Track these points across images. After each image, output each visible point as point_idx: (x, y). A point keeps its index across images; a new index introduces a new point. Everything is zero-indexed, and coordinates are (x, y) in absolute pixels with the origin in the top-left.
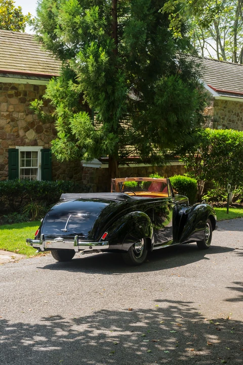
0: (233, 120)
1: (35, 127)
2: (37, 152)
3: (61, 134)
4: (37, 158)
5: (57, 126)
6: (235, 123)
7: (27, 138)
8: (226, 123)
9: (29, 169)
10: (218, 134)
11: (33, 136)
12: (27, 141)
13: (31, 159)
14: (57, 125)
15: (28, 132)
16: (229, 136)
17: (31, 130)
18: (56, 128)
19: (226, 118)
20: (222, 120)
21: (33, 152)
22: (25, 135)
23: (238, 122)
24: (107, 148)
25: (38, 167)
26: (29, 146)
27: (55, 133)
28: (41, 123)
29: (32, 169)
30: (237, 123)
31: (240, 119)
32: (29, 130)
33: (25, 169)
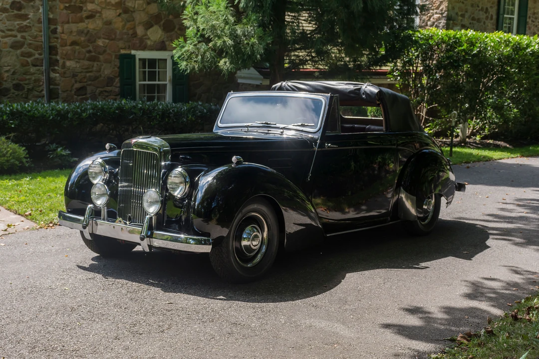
0: (478, 19)
1: (162, 23)
2: (166, 60)
3: (190, 32)
4: (166, 69)
5: (185, 19)
6: (482, 23)
7: (149, 39)
8: (466, 22)
9: (154, 85)
11: (159, 36)
12: (149, 42)
13: (157, 70)
14: (185, 17)
15: (151, 29)
17: (156, 27)
18: (184, 21)
19: (467, 16)
20: (460, 18)
21: (159, 60)
22: (146, 35)
23: (487, 22)
25: (167, 82)
26: (152, 50)
27: (183, 29)
28: (171, 17)
29: (158, 85)
30: (484, 23)
31: (490, 17)
32: (152, 26)
33: (148, 85)
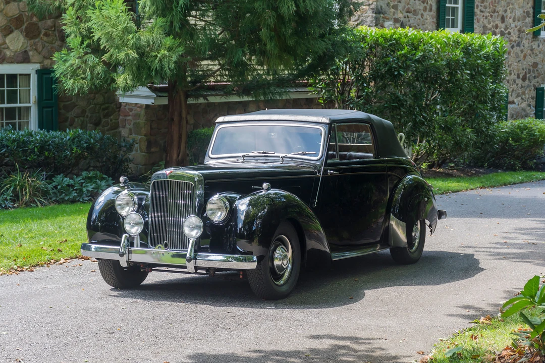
0: (415, 11)
1: (24, 27)
2: (29, 75)
3: (73, 41)
4: (29, 87)
5: (65, 25)
6: (419, 17)
7: (8, 48)
8: (400, 15)
9: (14, 108)
10: (382, 36)
11: (21, 44)
12: (8, 53)
13: (18, 88)
14: (65, 22)
15: (11, 36)
16: (404, 40)
17: (16, 33)
18: (64, 27)
19: (400, 6)
20: (392, 10)
21: (21, 75)
22: (5, 43)
23: (425, 14)
24: (162, 67)
25: (31, 104)
26: (12, 63)
27: (63, 37)
28: (35, 19)
29: (20, 108)
30: (422, 15)
31: (428, 7)
32: (11, 32)
33: (6, 108)
